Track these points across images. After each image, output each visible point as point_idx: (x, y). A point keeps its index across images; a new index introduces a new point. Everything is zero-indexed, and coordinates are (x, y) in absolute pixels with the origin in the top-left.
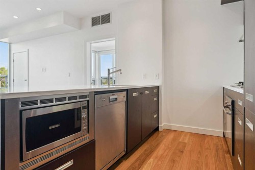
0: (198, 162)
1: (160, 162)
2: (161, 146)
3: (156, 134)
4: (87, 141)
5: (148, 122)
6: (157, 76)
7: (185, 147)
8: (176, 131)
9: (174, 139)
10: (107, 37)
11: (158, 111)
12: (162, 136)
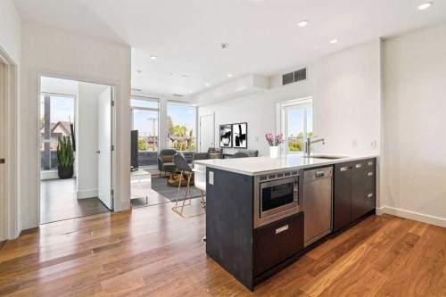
0: (436, 261)
1: (376, 250)
2: (378, 233)
3: (371, 218)
4: (297, 211)
5: (359, 201)
6: (374, 144)
7: (417, 240)
8: (404, 219)
9: (399, 229)
10: (304, 95)
11: (374, 190)
12: (381, 222)
